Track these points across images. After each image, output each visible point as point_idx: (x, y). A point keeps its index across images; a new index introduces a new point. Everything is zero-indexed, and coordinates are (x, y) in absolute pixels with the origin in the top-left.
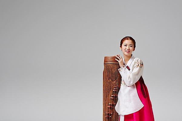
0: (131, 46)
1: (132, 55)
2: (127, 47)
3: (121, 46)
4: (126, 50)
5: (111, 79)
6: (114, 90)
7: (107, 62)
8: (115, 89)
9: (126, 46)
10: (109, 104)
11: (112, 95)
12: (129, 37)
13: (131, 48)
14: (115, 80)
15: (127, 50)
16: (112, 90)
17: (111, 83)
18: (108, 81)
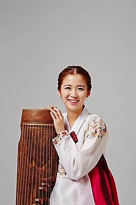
0: (80, 89)
1: (84, 107)
3: (59, 88)
4: (70, 98)
5: (35, 162)
6: (41, 186)
8: (45, 186)
9: (69, 88)
11: (37, 198)
12: (74, 67)
14: (45, 163)
16: (38, 187)
17: (35, 169)
18: (29, 166)
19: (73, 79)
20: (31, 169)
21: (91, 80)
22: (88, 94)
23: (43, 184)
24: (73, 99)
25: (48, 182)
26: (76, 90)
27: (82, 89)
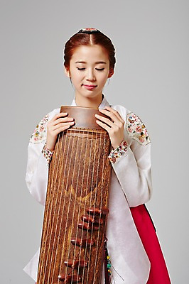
1: (103, 96)
2: (88, 74)
3: (67, 64)
5: (74, 189)
10: (59, 277)
13: (100, 76)
14: (89, 191)
17: (73, 199)
18: (64, 193)
19: (88, 53)
20: (67, 198)
22: (111, 73)
26: (93, 69)
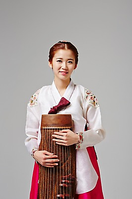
0: (69, 62)
4: (61, 70)
6: (62, 183)
7: (46, 125)
8: (65, 183)
9: (60, 61)
11: (59, 194)
15: (63, 70)
21: (79, 55)
23: (63, 181)
24: (64, 71)
25: (68, 179)
27: (72, 62)
